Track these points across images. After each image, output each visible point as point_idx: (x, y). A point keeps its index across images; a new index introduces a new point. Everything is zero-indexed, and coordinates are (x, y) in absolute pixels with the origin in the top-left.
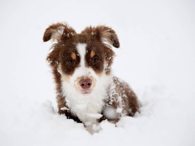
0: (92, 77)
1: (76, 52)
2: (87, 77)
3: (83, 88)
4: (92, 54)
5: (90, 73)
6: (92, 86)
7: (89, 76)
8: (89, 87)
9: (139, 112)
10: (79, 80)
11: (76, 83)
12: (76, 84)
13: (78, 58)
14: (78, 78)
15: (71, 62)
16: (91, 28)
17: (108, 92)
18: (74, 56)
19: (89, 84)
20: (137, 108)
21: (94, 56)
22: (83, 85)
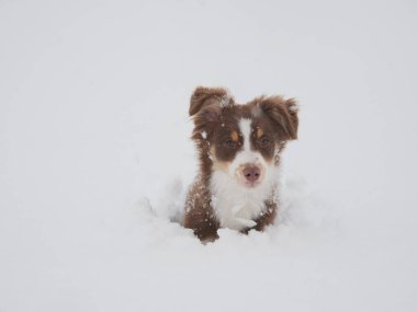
0: (260, 165)
1: (238, 131)
2: (253, 165)
3: (248, 179)
4: (260, 133)
5: (257, 159)
6: (261, 177)
7: (257, 162)
8: (257, 178)
10: (243, 168)
12: (239, 175)
13: (241, 139)
14: (241, 166)
15: (231, 144)
16: (263, 97)
18: (235, 136)
19: (257, 175)
21: (263, 136)
22: (249, 175)
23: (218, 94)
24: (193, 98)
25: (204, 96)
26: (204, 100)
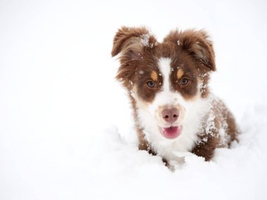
0: (178, 105)
1: (158, 71)
2: (172, 106)
3: (167, 121)
4: (180, 74)
5: (176, 99)
6: (179, 118)
7: (175, 104)
8: (176, 120)
9: (238, 141)
10: (162, 110)
11: (157, 114)
12: (158, 116)
13: (161, 79)
14: (160, 107)
15: (151, 84)
17: (204, 124)
18: (154, 76)
19: (175, 116)
20: (236, 133)
21: (183, 76)
22: (167, 117)
23: (138, 34)
24: (116, 39)
25: (124, 37)
26: (123, 41)
